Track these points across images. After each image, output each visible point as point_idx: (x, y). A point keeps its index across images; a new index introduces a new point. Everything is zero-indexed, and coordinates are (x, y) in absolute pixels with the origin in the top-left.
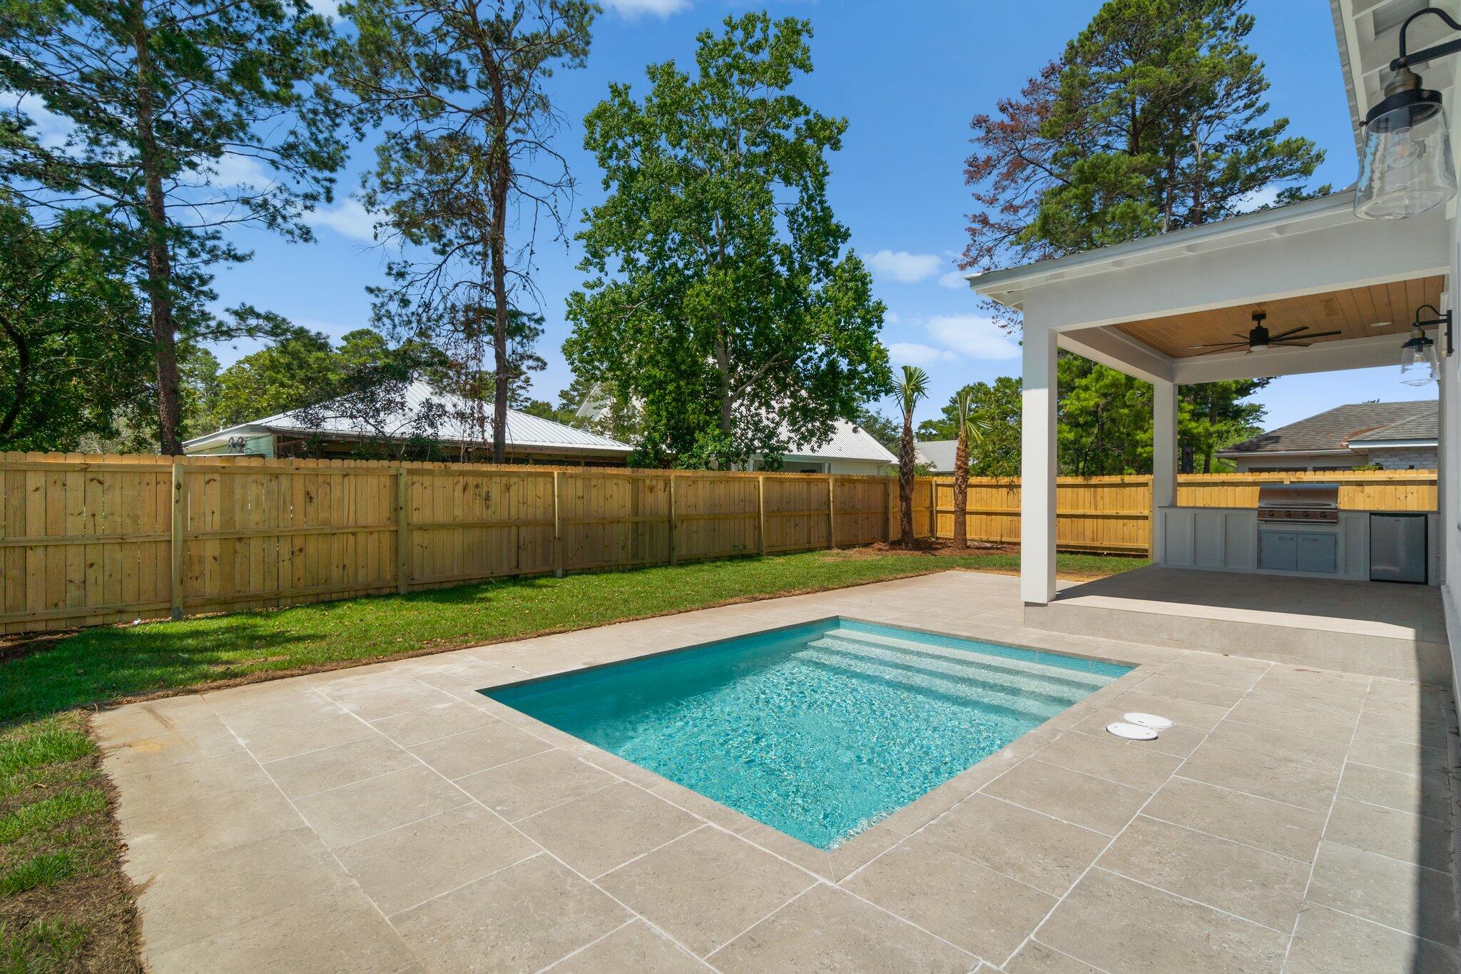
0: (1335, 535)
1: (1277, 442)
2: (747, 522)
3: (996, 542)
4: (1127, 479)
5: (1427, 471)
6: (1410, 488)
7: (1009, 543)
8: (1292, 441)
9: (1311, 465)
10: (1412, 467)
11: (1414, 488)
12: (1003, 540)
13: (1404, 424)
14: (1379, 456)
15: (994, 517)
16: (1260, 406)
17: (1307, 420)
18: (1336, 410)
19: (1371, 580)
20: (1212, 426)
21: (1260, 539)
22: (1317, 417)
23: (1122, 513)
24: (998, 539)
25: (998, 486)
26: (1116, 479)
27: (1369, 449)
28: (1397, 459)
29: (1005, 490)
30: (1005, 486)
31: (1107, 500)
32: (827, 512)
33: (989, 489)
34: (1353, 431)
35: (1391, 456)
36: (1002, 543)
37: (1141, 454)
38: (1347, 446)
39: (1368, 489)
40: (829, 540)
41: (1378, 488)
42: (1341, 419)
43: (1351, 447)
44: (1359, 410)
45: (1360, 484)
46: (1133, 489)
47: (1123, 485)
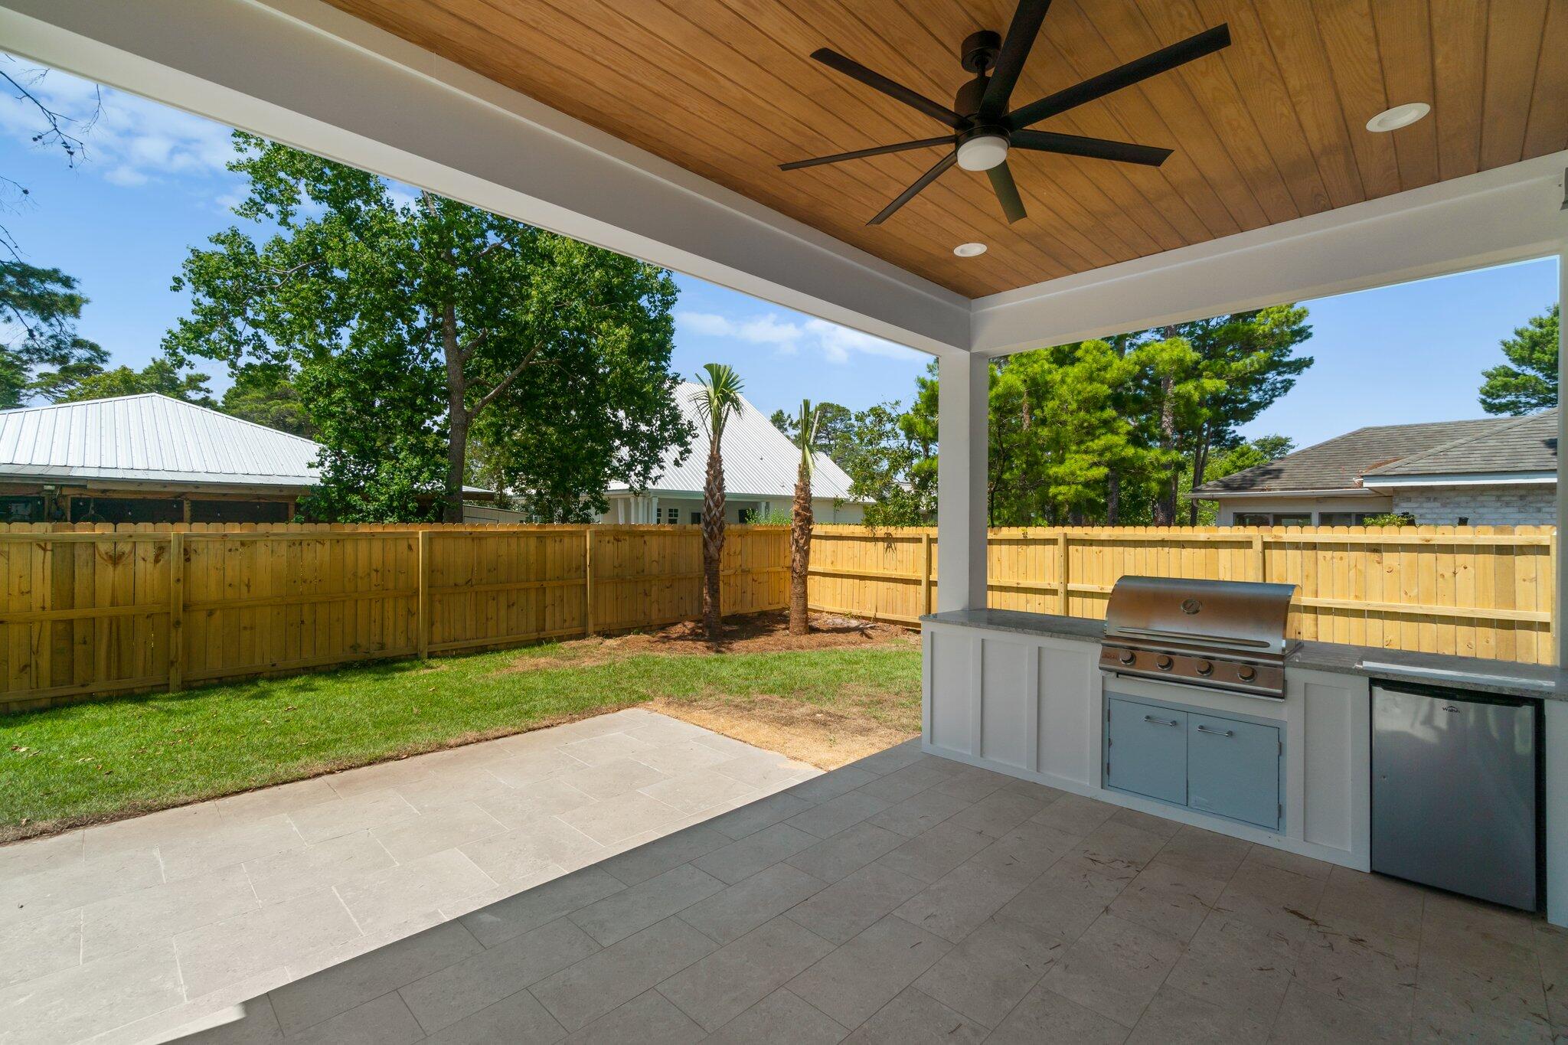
0: (1278, 730)
1: (1277, 477)
2: (389, 605)
3: (868, 619)
4: (1033, 532)
5: (1491, 529)
6: (1461, 558)
7: (885, 621)
8: (1291, 477)
9: (1315, 513)
10: (1463, 522)
11: (1467, 559)
12: (880, 615)
13: (1447, 450)
14: (1409, 500)
15: (868, 582)
16: (1287, 440)
17: (1313, 448)
18: (1354, 434)
19: (1373, 872)
20: (1164, 453)
21: (1107, 716)
22: (1327, 444)
23: (1024, 584)
24: (871, 614)
25: (875, 539)
26: (1016, 532)
27: (1394, 488)
28: (1437, 504)
29: (881, 545)
30: (883, 540)
31: (1005, 563)
32: (581, 581)
33: (863, 543)
34: (1374, 462)
35: (1429, 499)
36: (876, 620)
37: (1055, 496)
38: (1361, 485)
39: (1389, 558)
40: (584, 623)
41: (1405, 556)
42: (1360, 445)
43: (1365, 485)
44: (1384, 434)
45: (1375, 548)
46: (1040, 548)
47: (1025, 542)
